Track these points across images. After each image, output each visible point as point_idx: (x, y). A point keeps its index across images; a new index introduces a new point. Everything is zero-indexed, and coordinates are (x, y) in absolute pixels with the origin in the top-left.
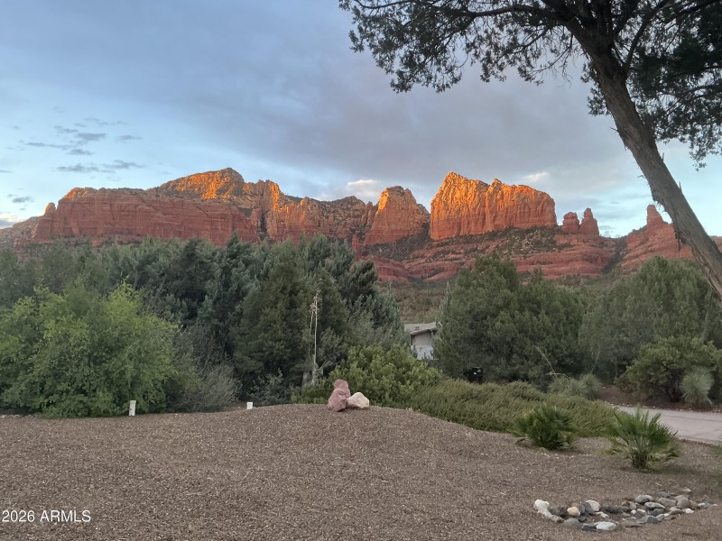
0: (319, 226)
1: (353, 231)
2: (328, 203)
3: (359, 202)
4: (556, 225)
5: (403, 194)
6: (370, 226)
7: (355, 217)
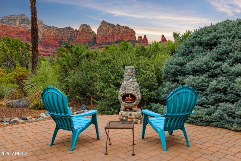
0: (58, 37)
1: (70, 39)
2: (61, 29)
3: (72, 29)
4: (136, 40)
5: (87, 27)
6: (76, 37)
7: (71, 34)
